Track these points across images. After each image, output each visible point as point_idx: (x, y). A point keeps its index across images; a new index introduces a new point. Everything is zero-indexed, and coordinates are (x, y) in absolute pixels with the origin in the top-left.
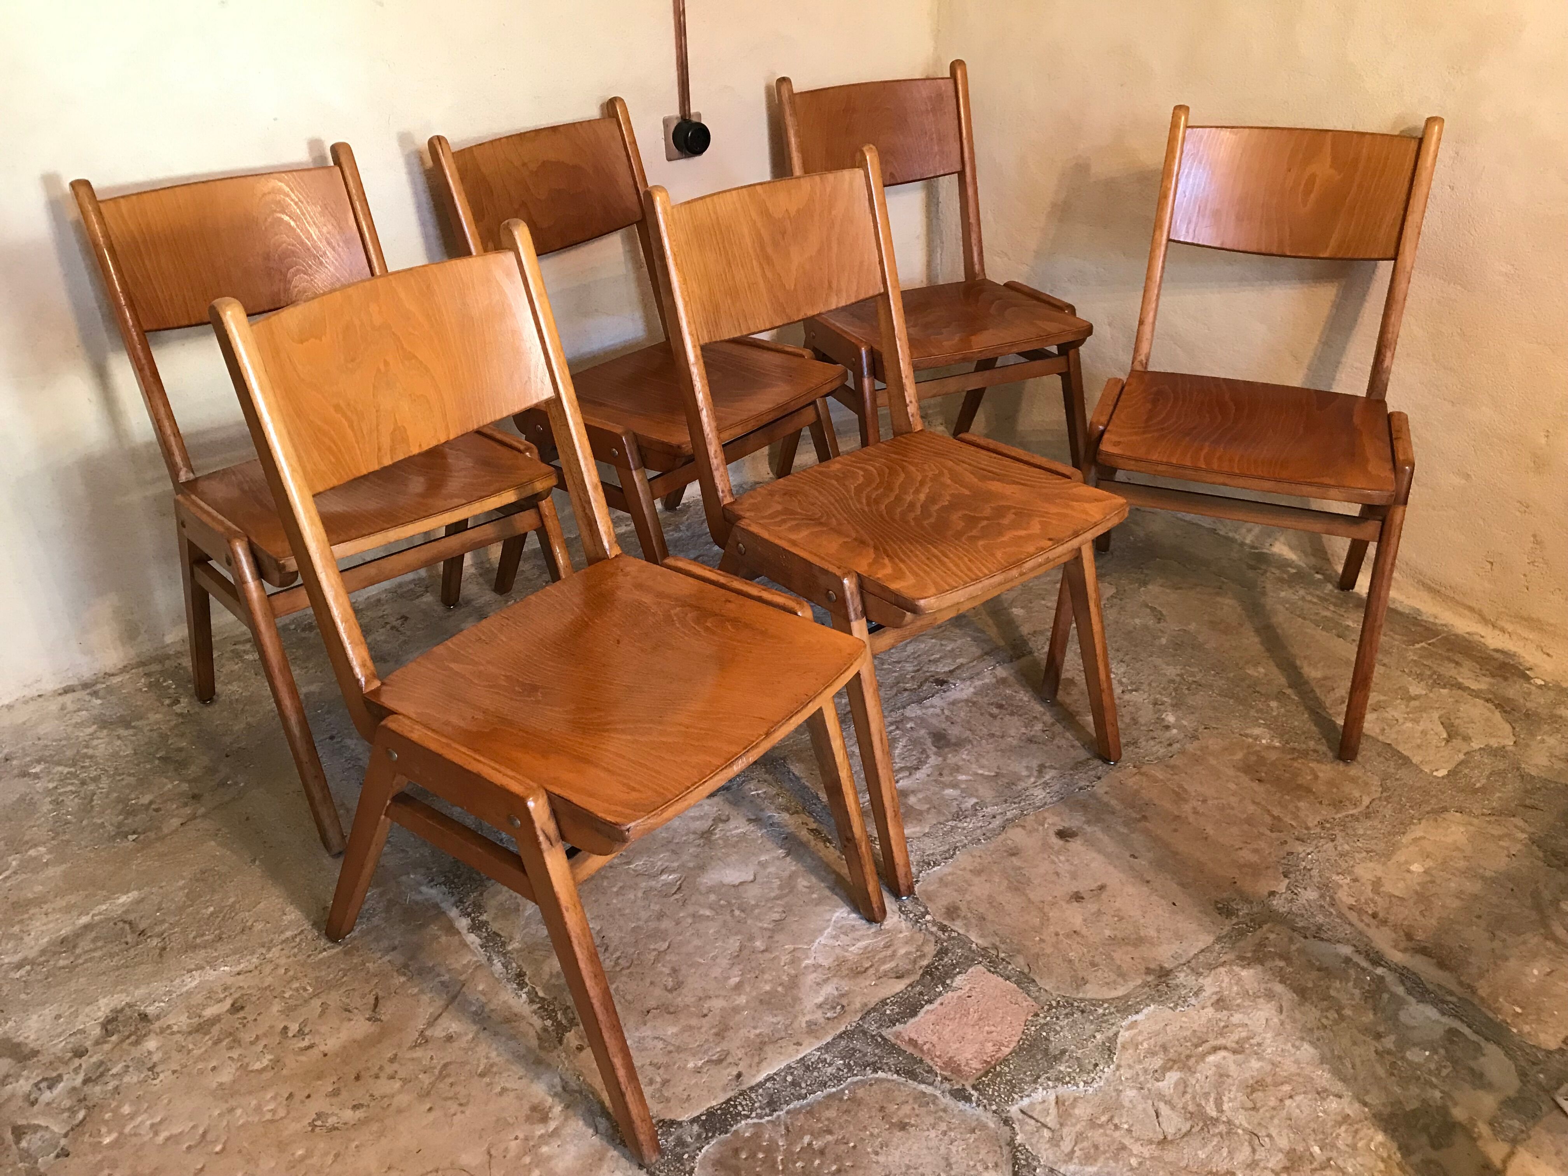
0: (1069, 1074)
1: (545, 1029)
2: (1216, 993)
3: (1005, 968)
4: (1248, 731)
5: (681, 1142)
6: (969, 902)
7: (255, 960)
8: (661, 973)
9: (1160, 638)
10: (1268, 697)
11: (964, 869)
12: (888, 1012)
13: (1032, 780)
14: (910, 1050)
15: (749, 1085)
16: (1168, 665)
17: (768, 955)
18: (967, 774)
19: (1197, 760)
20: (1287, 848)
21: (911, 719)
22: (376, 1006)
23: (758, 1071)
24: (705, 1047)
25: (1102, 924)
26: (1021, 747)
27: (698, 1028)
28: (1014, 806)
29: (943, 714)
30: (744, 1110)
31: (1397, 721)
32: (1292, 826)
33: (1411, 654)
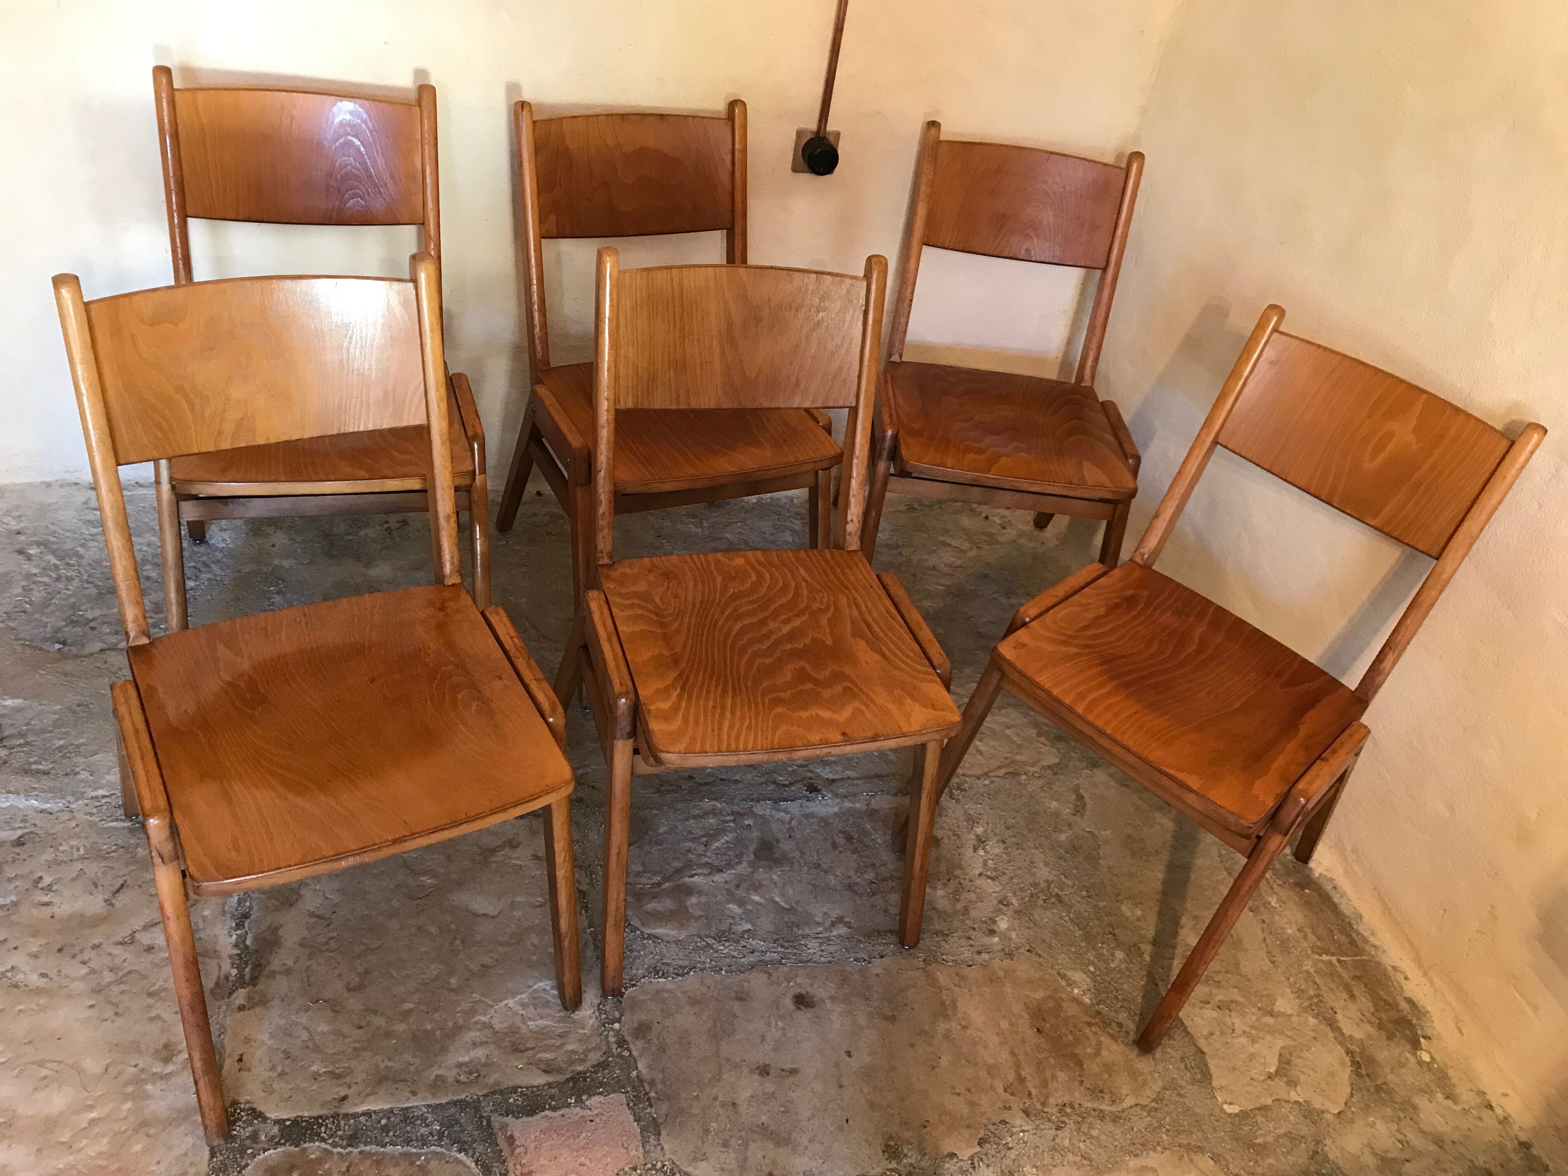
1: (227, 977)
3: (644, 1109)
4: (1069, 973)
5: (254, 1137)
6: (664, 1027)
7: (61, 804)
8: (355, 969)
9: (1061, 831)
10: (1119, 944)
11: (685, 993)
12: (511, 1100)
13: (820, 929)
14: (503, 1146)
15: (346, 1111)
16: (1047, 864)
17: (452, 997)
18: (762, 897)
19: (993, 979)
20: (1006, 1115)
21: (755, 816)
22: (118, 891)
23: (362, 1102)
24: (337, 1057)
25: (766, 1108)
26: (836, 890)
27: (345, 1037)
28: (779, 949)
29: (790, 823)
30: (325, 1133)
31: (1233, 1030)
32: (1030, 1094)
33: (1310, 963)
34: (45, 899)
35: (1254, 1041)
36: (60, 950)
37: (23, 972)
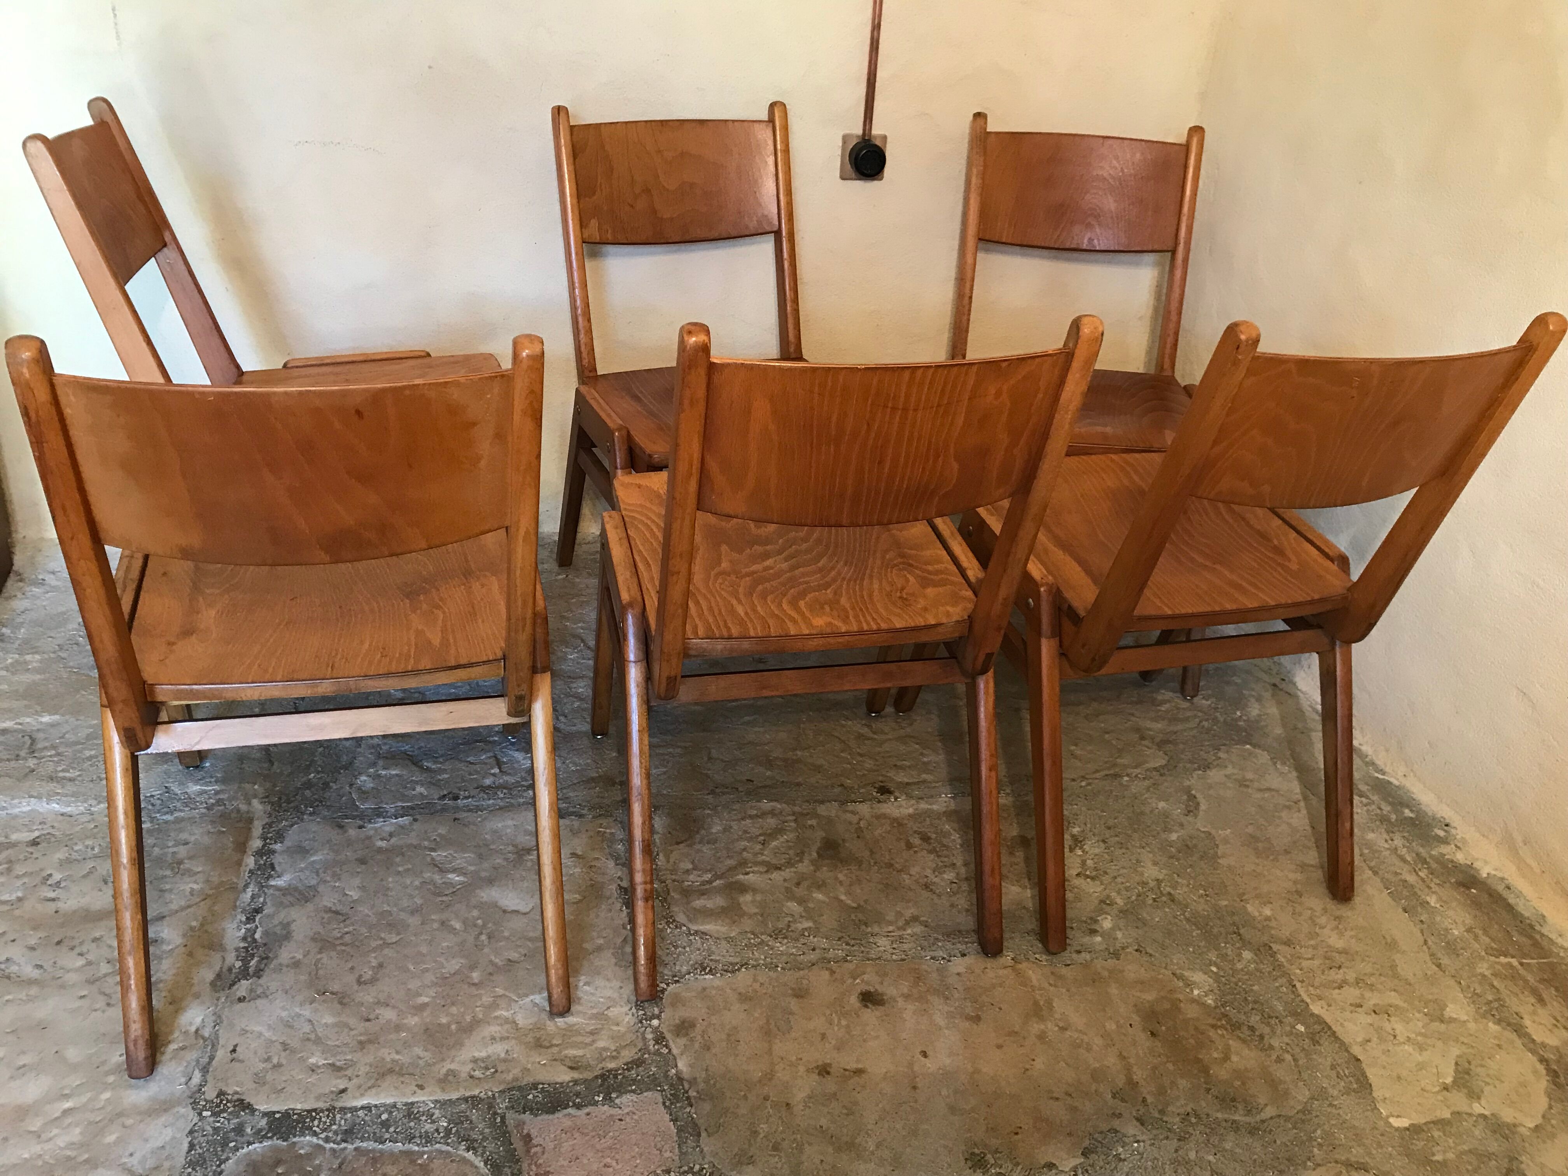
1: (230, 969)
4: (1187, 974)
5: (239, 1130)
6: (710, 1024)
8: (368, 963)
9: (1171, 831)
12: (530, 1097)
13: (891, 928)
14: (518, 1144)
15: (344, 1105)
16: (1155, 864)
17: (473, 991)
18: (825, 895)
19: (1095, 981)
21: (817, 816)
24: (340, 1050)
25: (826, 1110)
26: (910, 889)
27: (351, 1030)
28: (844, 947)
29: (858, 823)
30: (318, 1126)
31: (1395, 1037)
32: (1144, 1100)
33: (1485, 965)
34: (52, 895)
35: (1421, 1048)
36: (59, 943)
37: (19, 965)
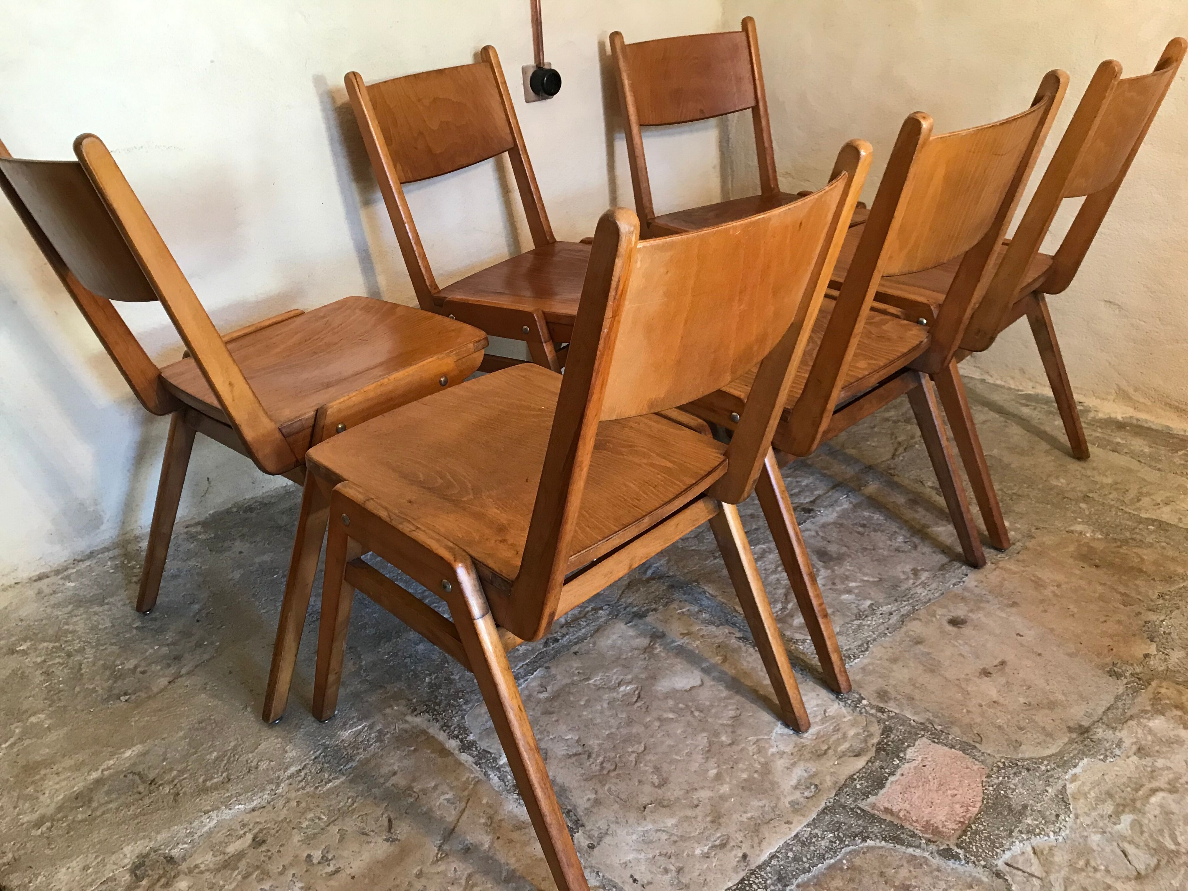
0: (1037, 825)
2: (1135, 743)
3: (946, 738)
6: (894, 686)
7: (266, 796)
8: (646, 771)
11: (881, 659)
13: (911, 581)
15: (757, 864)
17: (736, 748)
20: (1143, 618)
22: (390, 827)
23: (761, 851)
24: (706, 834)
25: (1015, 694)
26: (892, 556)
28: (905, 603)
32: (1139, 600)
